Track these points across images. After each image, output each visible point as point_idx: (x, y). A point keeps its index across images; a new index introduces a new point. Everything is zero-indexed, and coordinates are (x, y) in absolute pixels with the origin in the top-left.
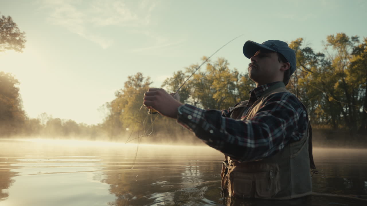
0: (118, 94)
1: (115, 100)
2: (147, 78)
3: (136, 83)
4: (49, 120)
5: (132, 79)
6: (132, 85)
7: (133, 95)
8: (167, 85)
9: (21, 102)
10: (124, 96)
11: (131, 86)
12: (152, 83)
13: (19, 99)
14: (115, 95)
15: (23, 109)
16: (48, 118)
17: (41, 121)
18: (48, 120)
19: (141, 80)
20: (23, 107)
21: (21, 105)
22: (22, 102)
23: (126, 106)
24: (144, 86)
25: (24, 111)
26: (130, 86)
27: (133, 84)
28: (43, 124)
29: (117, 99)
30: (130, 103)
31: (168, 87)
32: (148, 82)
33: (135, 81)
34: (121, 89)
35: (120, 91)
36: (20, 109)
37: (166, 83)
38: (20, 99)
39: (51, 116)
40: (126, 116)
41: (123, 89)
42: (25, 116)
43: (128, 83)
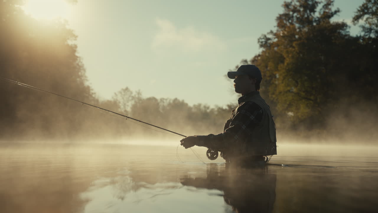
0: (266, 42)
1: (259, 55)
2: (325, 3)
3: (303, 16)
4: (135, 102)
5: (292, 7)
6: (292, 21)
7: (294, 45)
8: (366, 16)
9: (82, 71)
10: (277, 45)
11: (291, 24)
12: (336, 12)
13: (78, 65)
14: (258, 45)
15: (87, 84)
16: (133, 98)
17: (121, 105)
18: (133, 102)
19: (312, 9)
20: (87, 80)
21: (82, 76)
22: (85, 70)
23: (281, 66)
24: (319, 21)
25: (88, 87)
26: (288, 24)
27: (295, 19)
28: (126, 111)
29: (263, 52)
30: (287, 61)
31: (370, 20)
32: (327, 11)
33: (299, 11)
34: (272, 32)
35: (270, 36)
36: (82, 83)
37: (366, 11)
38: (80, 64)
39: (139, 93)
40: (281, 88)
41: (275, 30)
42: (91, 96)
43: (284, 18)
